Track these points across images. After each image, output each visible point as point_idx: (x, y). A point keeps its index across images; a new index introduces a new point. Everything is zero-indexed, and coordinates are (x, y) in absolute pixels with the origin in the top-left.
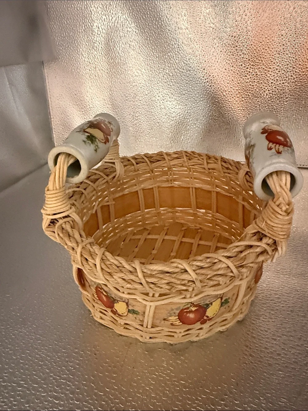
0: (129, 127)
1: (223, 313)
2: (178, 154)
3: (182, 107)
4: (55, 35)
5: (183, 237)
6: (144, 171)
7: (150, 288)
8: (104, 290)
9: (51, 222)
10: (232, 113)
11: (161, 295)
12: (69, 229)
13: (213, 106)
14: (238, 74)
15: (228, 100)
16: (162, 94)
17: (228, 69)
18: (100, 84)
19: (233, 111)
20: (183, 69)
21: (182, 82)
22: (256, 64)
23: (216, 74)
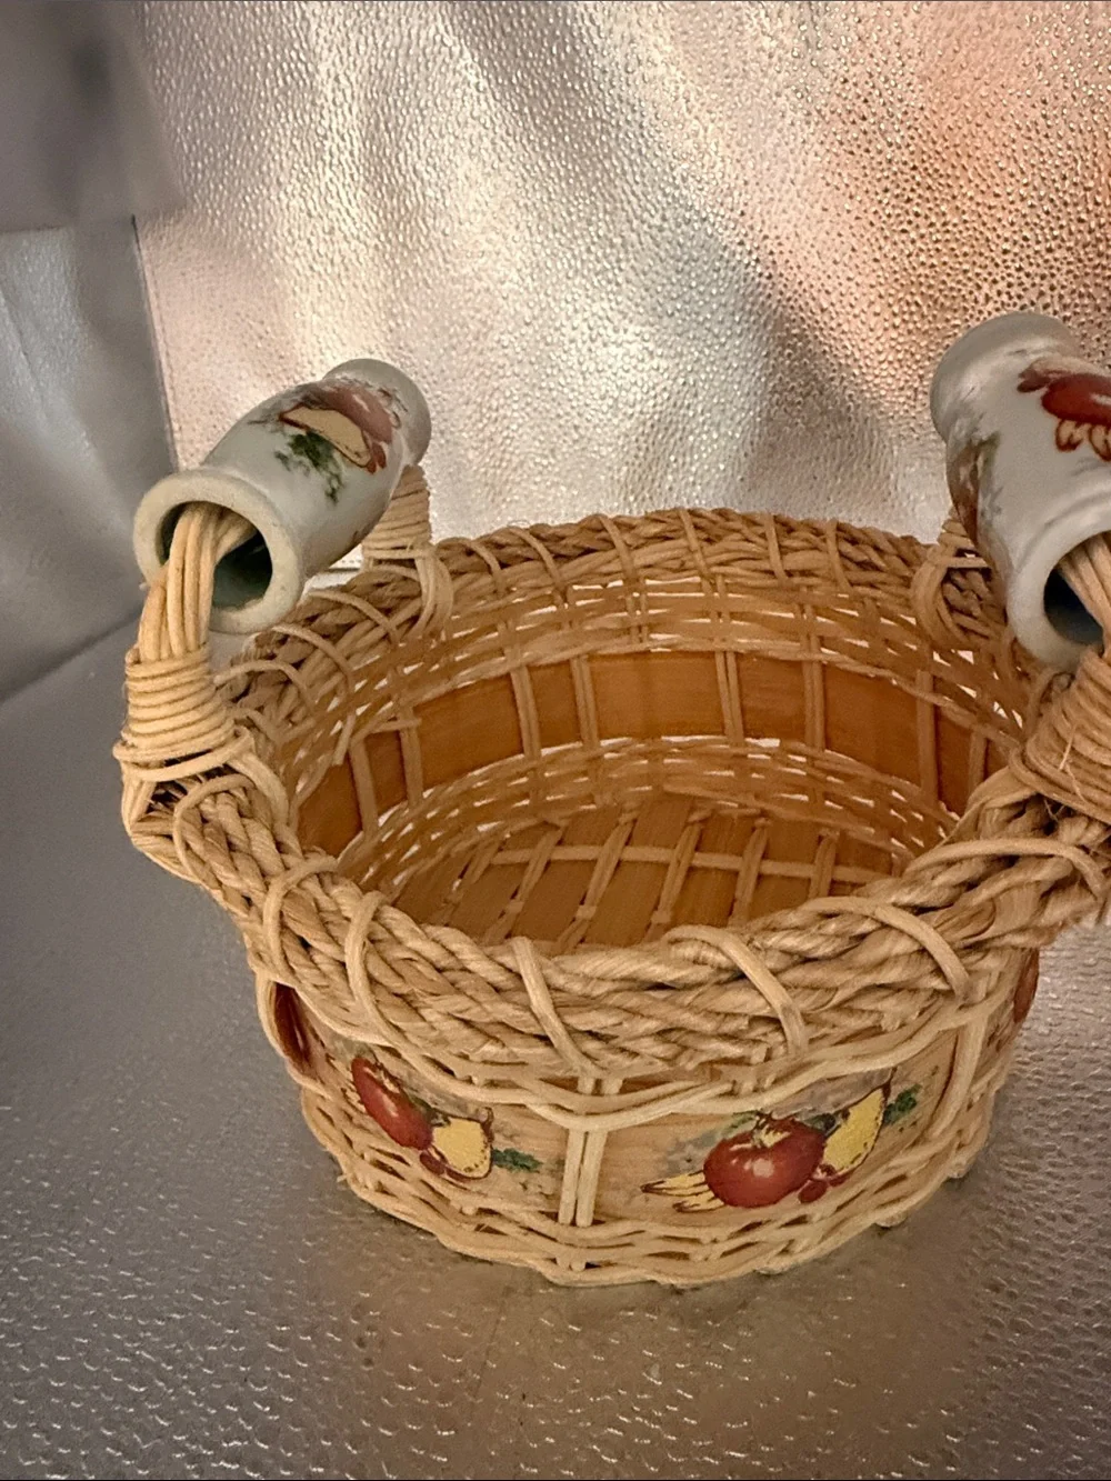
0: (466, 450)
1: (892, 1151)
2: (662, 521)
3: (664, 364)
4: (177, 119)
5: (698, 848)
6: (533, 594)
8: (387, 1074)
9: (155, 797)
10: (854, 375)
11: (630, 1086)
12: (230, 822)
13: (781, 354)
14: (872, 224)
15: (839, 325)
16: (585, 320)
17: (836, 207)
18: (353, 291)
19: (860, 367)
20: (664, 219)
21: (658, 268)
22: (942, 181)
23: (790, 228)
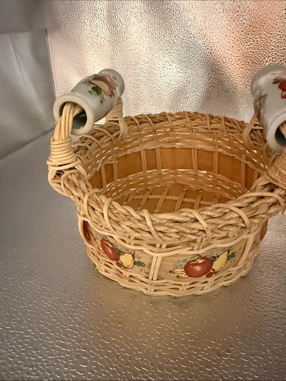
0: (130, 95)
1: (229, 267)
2: (180, 114)
3: (182, 75)
5: (185, 197)
6: (147, 131)
7: (159, 237)
8: (110, 243)
9: (56, 174)
10: (231, 80)
11: (168, 247)
12: (75, 181)
13: (212, 74)
14: (238, 40)
15: (228, 67)
16: (162, 62)
17: (229, 35)
18: (102, 52)
19: (233, 78)
20: (184, 36)
21: (182, 49)
22: (257, 29)
23: (217, 40)
